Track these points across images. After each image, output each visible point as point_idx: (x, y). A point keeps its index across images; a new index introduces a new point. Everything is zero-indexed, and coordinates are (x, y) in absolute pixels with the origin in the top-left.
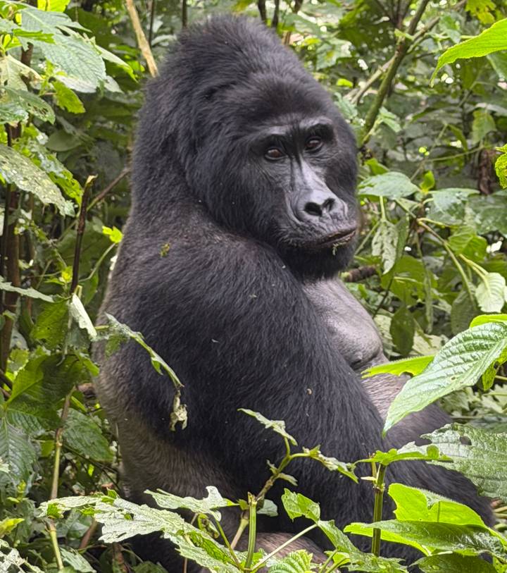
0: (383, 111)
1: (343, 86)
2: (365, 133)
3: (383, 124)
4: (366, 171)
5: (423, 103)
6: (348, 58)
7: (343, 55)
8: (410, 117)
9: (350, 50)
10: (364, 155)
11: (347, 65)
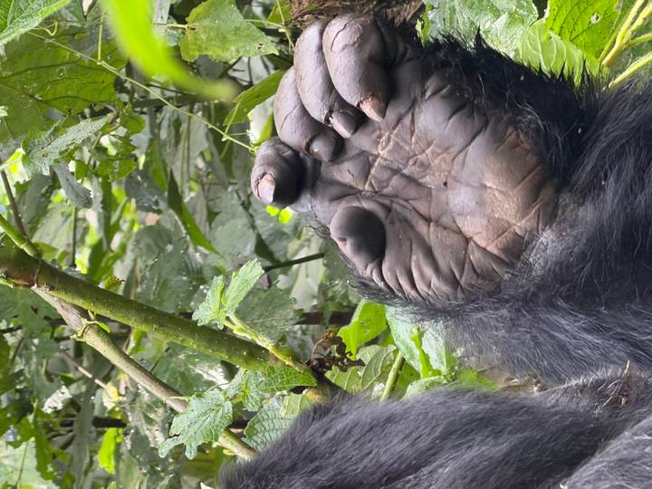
0: (204, 314)
1: (118, 455)
2: (271, 363)
3: (242, 313)
4: (377, 356)
5: (152, 219)
6: (39, 446)
7: (31, 462)
8: (197, 256)
9: (16, 445)
10: (334, 361)
11: (55, 448)
